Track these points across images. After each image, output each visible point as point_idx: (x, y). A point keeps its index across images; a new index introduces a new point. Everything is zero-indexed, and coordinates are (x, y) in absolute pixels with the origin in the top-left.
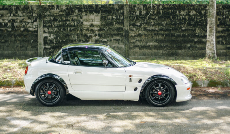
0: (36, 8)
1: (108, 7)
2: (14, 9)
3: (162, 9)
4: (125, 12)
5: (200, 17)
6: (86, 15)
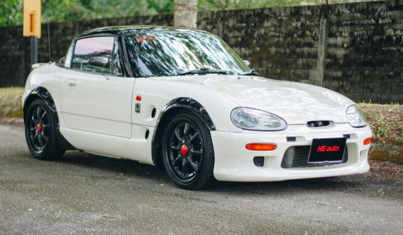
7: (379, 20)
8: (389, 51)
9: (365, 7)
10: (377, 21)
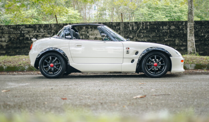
0: (54, 26)
1: (108, 24)
2: (38, 27)
3: (149, 25)
4: (121, 28)
5: (178, 31)
6: (91, 30)
7: (22, 31)
8: (27, 43)
9: (15, 27)
10: (21, 32)
